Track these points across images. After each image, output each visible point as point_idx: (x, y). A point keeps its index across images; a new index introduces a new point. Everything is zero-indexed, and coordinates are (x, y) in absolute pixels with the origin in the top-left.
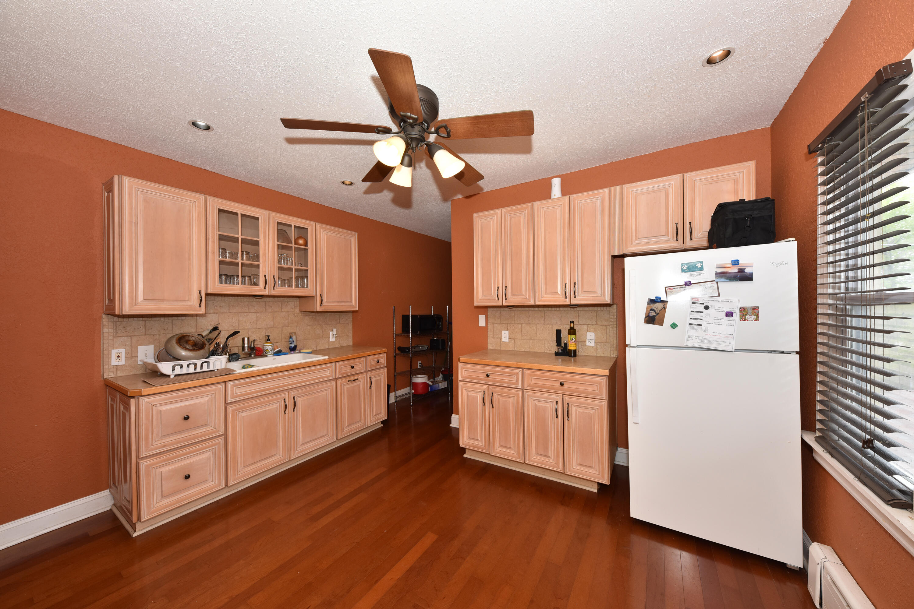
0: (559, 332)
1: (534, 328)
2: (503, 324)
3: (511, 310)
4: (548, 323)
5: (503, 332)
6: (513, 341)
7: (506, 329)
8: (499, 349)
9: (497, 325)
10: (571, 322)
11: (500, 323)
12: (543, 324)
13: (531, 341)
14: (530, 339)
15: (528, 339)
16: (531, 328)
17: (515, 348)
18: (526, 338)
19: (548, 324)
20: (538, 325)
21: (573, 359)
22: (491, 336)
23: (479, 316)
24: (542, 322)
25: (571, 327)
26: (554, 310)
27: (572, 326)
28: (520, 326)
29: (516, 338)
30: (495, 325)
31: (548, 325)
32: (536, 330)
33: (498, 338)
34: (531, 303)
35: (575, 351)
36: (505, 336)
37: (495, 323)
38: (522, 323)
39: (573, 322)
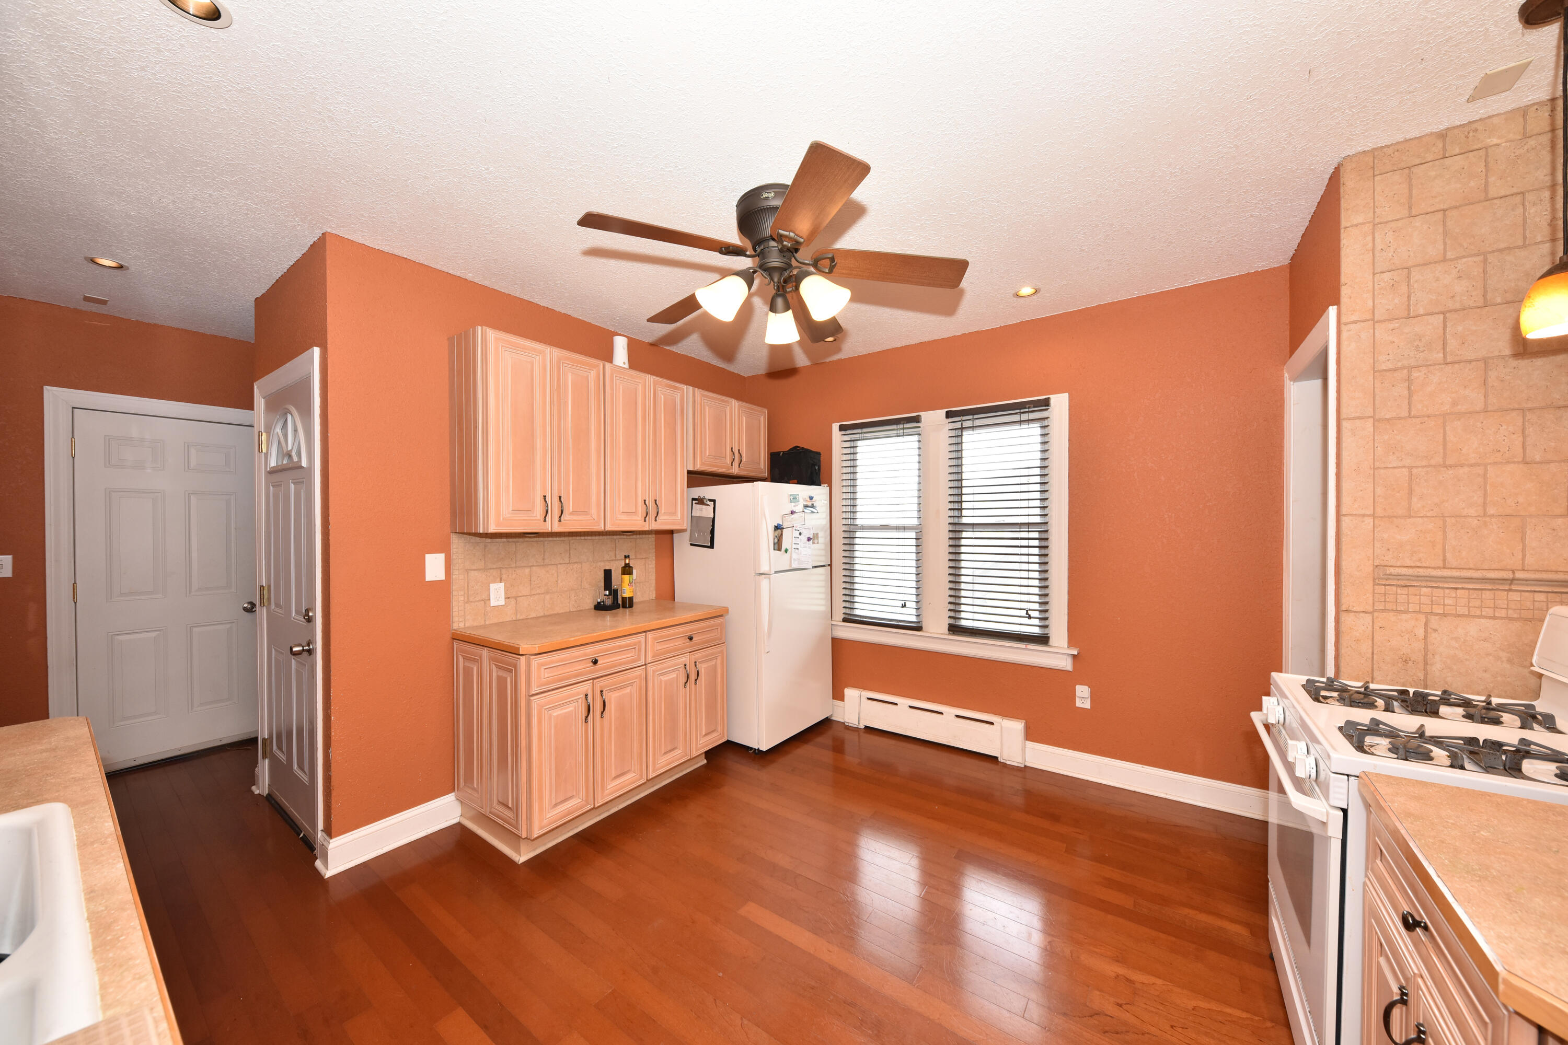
0: (608, 574)
1: (554, 571)
2: (492, 570)
3: (508, 542)
4: (575, 561)
5: (492, 586)
6: (513, 602)
7: (499, 579)
8: (482, 623)
9: (477, 574)
10: (626, 557)
11: (485, 569)
12: (568, 564)
13: (548, 597)
14: (547, 593)
15: (542, 594)
16: (547, 572)
17: (516, 615)
18: (538, 591)
19: (576, 563)
20: (559, 566)
21: (627, 610)
22: (462, 599)
23: (428, 556)
24: (567, 560)
25: (625, 564)
26: (584, 539)
27: (627, 563)
28: (527, 571)
29: (520, 594)
30: (472, 574)
31: (576, 565)
32: (556, 575)
33: (479, 601)
34: (601, 528)
35: (631, 599)
36: (497, 594)
37: (472, 570)
38: (530, 564)
39: (628, 557)
